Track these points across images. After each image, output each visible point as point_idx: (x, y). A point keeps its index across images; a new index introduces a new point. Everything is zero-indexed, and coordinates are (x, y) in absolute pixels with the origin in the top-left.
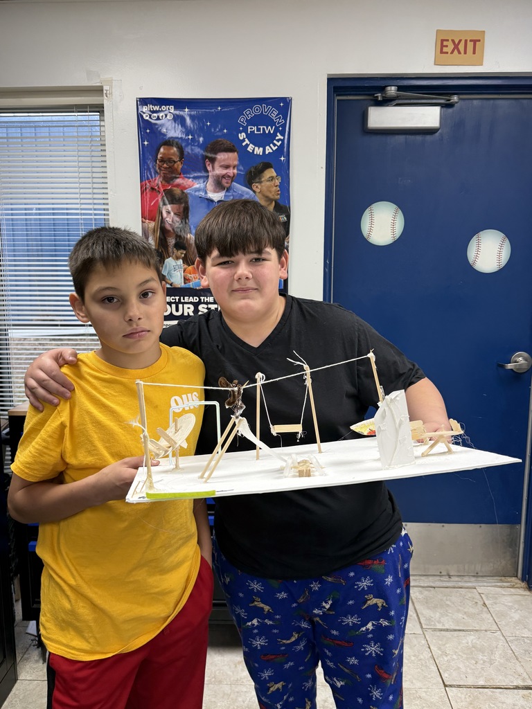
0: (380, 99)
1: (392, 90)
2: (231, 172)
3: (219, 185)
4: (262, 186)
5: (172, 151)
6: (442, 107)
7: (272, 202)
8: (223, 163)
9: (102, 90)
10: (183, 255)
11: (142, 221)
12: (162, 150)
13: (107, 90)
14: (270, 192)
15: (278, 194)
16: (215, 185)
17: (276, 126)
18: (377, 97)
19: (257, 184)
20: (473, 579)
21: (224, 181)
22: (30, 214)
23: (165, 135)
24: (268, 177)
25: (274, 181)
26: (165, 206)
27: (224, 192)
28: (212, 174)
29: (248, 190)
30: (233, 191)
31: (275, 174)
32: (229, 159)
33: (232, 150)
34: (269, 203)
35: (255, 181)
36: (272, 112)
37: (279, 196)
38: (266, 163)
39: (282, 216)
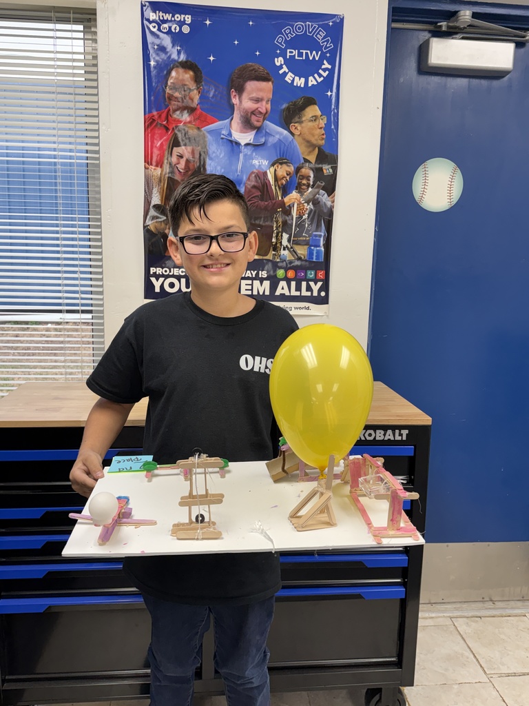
0: (444, 29)
1: (466, 16)
2: (265, 107)
3: (247, 124)
4: (302, 128)
5: (187, 75)
6: (517, 45)
7: (314, 150)
11: (145, 168)
12: (174, 74)
14: (313, 135)
15: (323, 139)
16: (242, 122)
17: (322, 51)
18: (441, 26)
19: (296, 125)
21: (254, 119)
24: (310, 116)
25: (318, 121)
26: (175, 149)
27: (254, 132)
28: (239, 109)
29: (285, 132)
30: (266, 132)
31: (319, 113)
32: (260, 90)
33: (265, 79)
34: (311, 149)
35: (293, 121)
36: (318, 33)
37: (323, 141)
38: (307, 98)
39: (327, 167)
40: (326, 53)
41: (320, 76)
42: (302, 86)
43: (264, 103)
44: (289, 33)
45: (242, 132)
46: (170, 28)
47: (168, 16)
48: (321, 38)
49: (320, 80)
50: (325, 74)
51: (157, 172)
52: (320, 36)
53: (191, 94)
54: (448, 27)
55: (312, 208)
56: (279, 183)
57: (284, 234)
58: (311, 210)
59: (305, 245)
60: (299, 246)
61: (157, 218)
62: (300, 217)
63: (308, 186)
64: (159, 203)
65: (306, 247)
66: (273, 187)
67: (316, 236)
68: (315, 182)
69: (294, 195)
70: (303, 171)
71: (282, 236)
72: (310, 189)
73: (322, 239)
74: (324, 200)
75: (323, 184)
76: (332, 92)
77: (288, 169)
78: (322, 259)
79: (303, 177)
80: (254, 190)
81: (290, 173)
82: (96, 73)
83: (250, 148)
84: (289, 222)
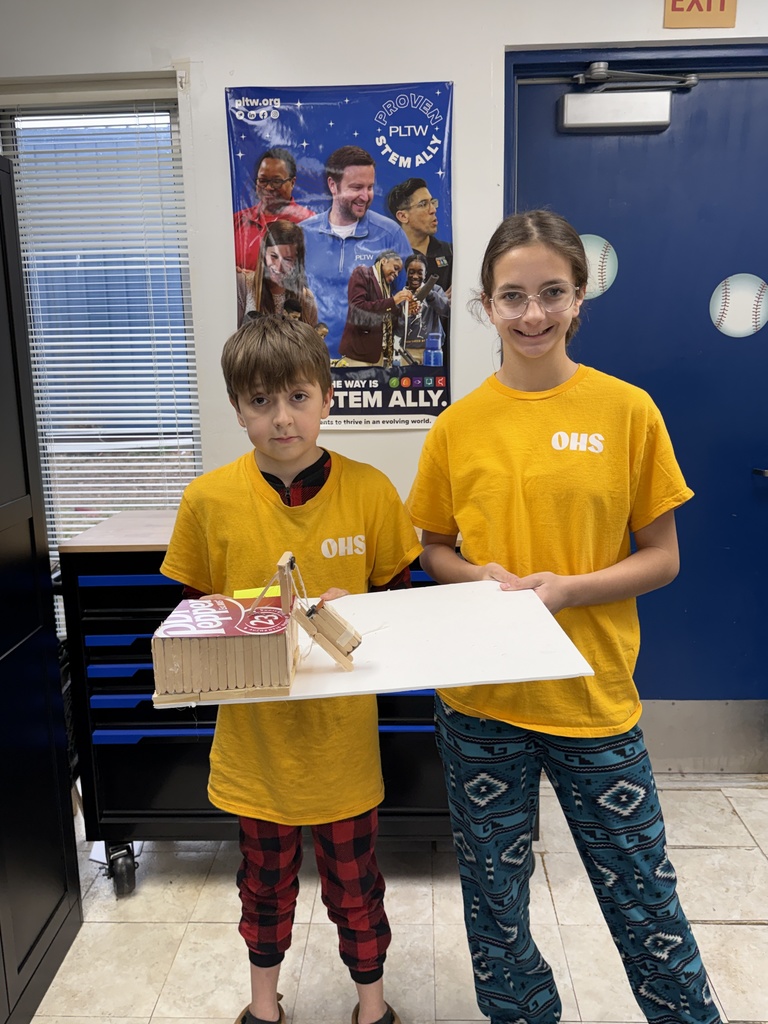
0: (581, 81)
1: (600, 68)
2: (366, 194)
3: (348, 215)
4: (410, 214)
5: (278, 166)
6: (673, 92)
7: (425, 238)
8: (352, 182)
9: (175, 78)
11: (238, 272)
12: (264, 164)
13: (181, 78)
14: (423, 222)
15: (435, 226)
16: (342, 213)
17: (430, 125)
18: (578, 79)
19: (403, 212)
20: (717, 777)
21: (355, 208)
22: (74, 264)
23: (268, 142)
24: (419, 200)
25: (428, 205)
26: (269, 248)
27: (355, 224)
28: (338, 199)
29: (391, 221)
30: (369, 223)
31: (429, 196)
32: (362, 175)
33: (366, 162)
34: (421, 239)
35: (400, 207)
36: (424, 105)
37: (435, 229)
38: (416, 180)
39: (440, 258)
40: (435, 126)
41: (429, 153)
42: (409, 166)
44: (391, 107)
45: (342, 224)
46: (258, 115)
47: (255, 102)
48: (427, 110)
49: (428, 158)
50: (434, 151)
51: (251, 275)
52: (427, 108)
53: (284, 186)
54: (586, 79)
55: (426, 305)
56: (387, 279)
57: (395, 337)
58: (425, 308)
59: (421, 348)
60: (414, 350)
62: (413, 316)
63: (421, 280)
64: (254, 309)
65: (422, 351)
66: (380, 285)
67: (433, 337)
68: (427, 276)
69: (405, 292)
70: (415, 264)
71: (393, 339)
72: (423, 285)
73: (440, 341)
74: (440, 296)
75: (438, 277)
76: (442, 171)
77: (396, 263)
78: (441, 364)
79: (414, 271)
80: (358, 289)
81: (398, 267)
82: (181, 168)
83: (352, 241)
84: (401, 323)
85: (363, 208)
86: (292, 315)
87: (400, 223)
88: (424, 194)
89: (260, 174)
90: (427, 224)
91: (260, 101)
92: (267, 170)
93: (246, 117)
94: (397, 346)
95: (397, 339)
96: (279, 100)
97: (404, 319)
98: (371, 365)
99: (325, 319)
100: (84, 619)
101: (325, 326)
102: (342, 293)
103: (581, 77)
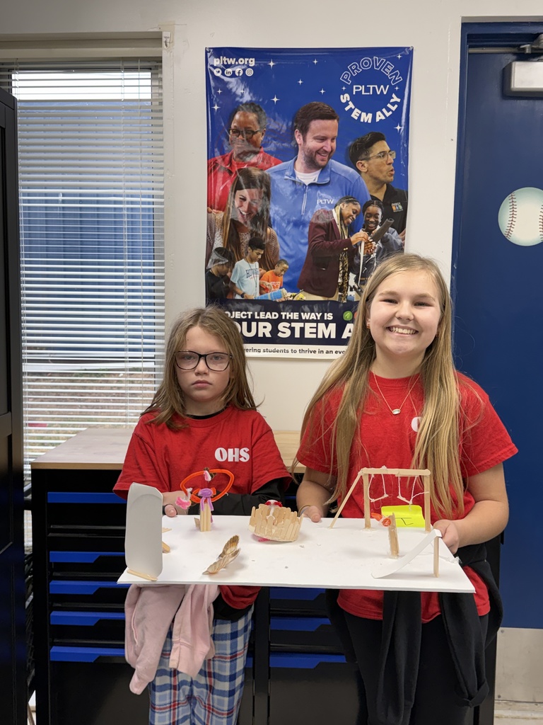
0: (528, 51)
2: (329, 145)
3: (312, 164)
4: (369, 164)
5: (250, 118)
7: (382, 186)
8: (318, 134)
9: (161, 39)
10: (260, 257)
11: (208, 212)
12: (237, 116)
13: (166, 38)
14: (381, 172)
15: (392, 175)
16: (307, 162)
17: (390, 85)
18: (524, 49)
19: (363, 162)
21: (318, 158)
22: (57, 202)
23: (240, 98)
24: (378, 152)
25: (386, 157)
26: (238, 191)
27: (319, 172)
28: (303, 149)
29: (351, 170)
30: (331, 171)
31: (387, 148)
32: (325, 128)
33: (330, 117)
34: (378, 186)
35: (360, 158)
36: (386, 67)
37: (392, 178)
38: (375, 134)
39: (396, 204)
40: (395, 86)
41: (389, 110)
42: (370, 121)
43: (329, 141)
44: (355, 68)
45: (306, 172)
46: (234, 72)
47: (232, 61)
48: (389, 71)
49: (388, 114)
50: (394, 108)
51: (220, 215)
52: (389, 70)
53: (255, 137)
54: (532, 49)
55: (381, 246)
56: (345, 222)
57: (351, 274)
58: (380, 248)
61: (219, 261)
62: (368, 256)
63: (376, 223)
64: (221, 246)
66: (339, 226)
68: (383, 220)
69: (362, 234)
70: (372, 208)
71: (348, 276)
72: (378, 227)
74: (394, 238)
75: (393, 221)
76: (401, 126)
77: (354, 207)
79: (371, 215)
80: (318, 230)
81: (356, 211)
82: (161, 118)
83: (314, 187)
84: (357, 261)
85: (326, 158)
86: (255, 252)
87: (359, 171)
88: (382, 146)
89: (234, 125)
90: (385, 173)
91: (237, 60)
92: (239, 122)
93: (223, 74)
94: (352, 282)
95: (352, 276)
96: (253, 59)
97: (360, 258)
98: (326, 299)
99: (287, 256)
100: (50, 535)
101: (286, 263)
102: (302, 233)
103: (527, 47)
